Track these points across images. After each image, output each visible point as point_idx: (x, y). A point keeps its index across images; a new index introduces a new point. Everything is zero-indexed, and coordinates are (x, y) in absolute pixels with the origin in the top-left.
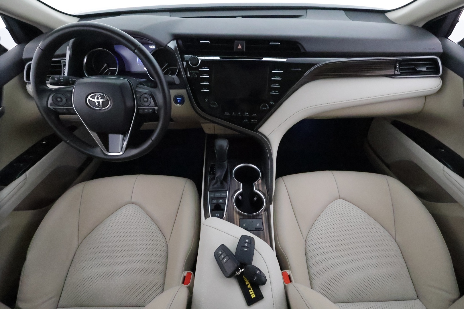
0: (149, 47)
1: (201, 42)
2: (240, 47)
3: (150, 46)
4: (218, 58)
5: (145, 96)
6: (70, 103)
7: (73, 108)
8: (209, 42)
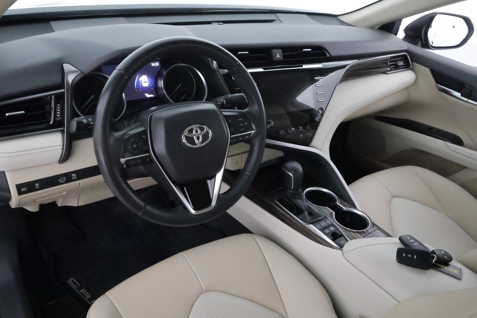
1: (239, 53)
2: (278, 56)
3: (152, 64)
4: (261, 70)
5: (240, 119)
6: (147, 148)
7: (151, 154)
8: (247, 53)
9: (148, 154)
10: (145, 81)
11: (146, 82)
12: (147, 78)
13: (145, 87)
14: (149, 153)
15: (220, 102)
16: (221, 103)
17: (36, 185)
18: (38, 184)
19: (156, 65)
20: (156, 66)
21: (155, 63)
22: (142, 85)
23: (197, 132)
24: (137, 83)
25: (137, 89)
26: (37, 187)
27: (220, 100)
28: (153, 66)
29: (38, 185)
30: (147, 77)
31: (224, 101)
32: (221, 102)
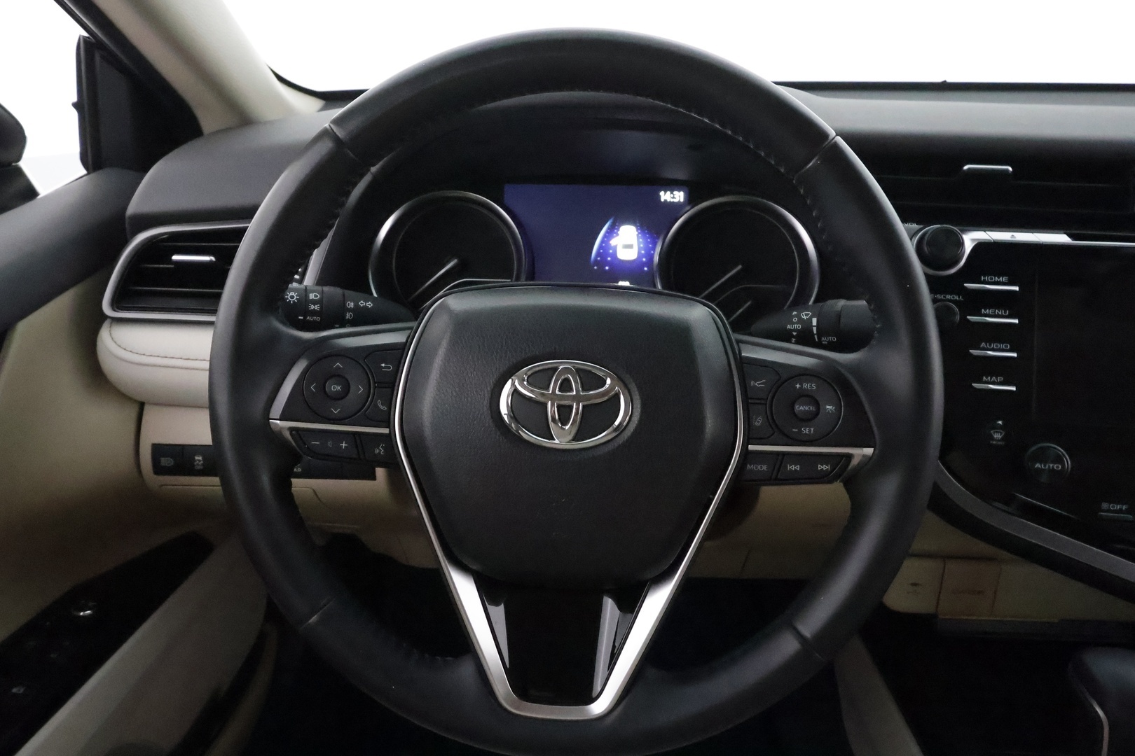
0: (660, 197)
1: (966, 167)
3: (662, 193)
4: (1061, 238)
5: (805, 386)
6: (384, 408)
7: (392, 433)
8: (1007, 170)
9: (386, 431)
10: (629, 243)
11: (630, 247)
12: (638, 235)
13: (621, 260)
14: (388, 427)
15: (797, 323)
16: (799, 326)
17: (197, 458)
18: (200, 458)
19: (673, 198)
20: (673, 202)
21: (672, 193)
22: (614, 255)
23: (566, 386)
24: (600, 247)
25: (596, 262)
26: (198, 464)
27: (798, 316)
28: (665, 201)
29: (199, 461)
30: (637, 230)
31: (814, 321)
32: (800, 320)
